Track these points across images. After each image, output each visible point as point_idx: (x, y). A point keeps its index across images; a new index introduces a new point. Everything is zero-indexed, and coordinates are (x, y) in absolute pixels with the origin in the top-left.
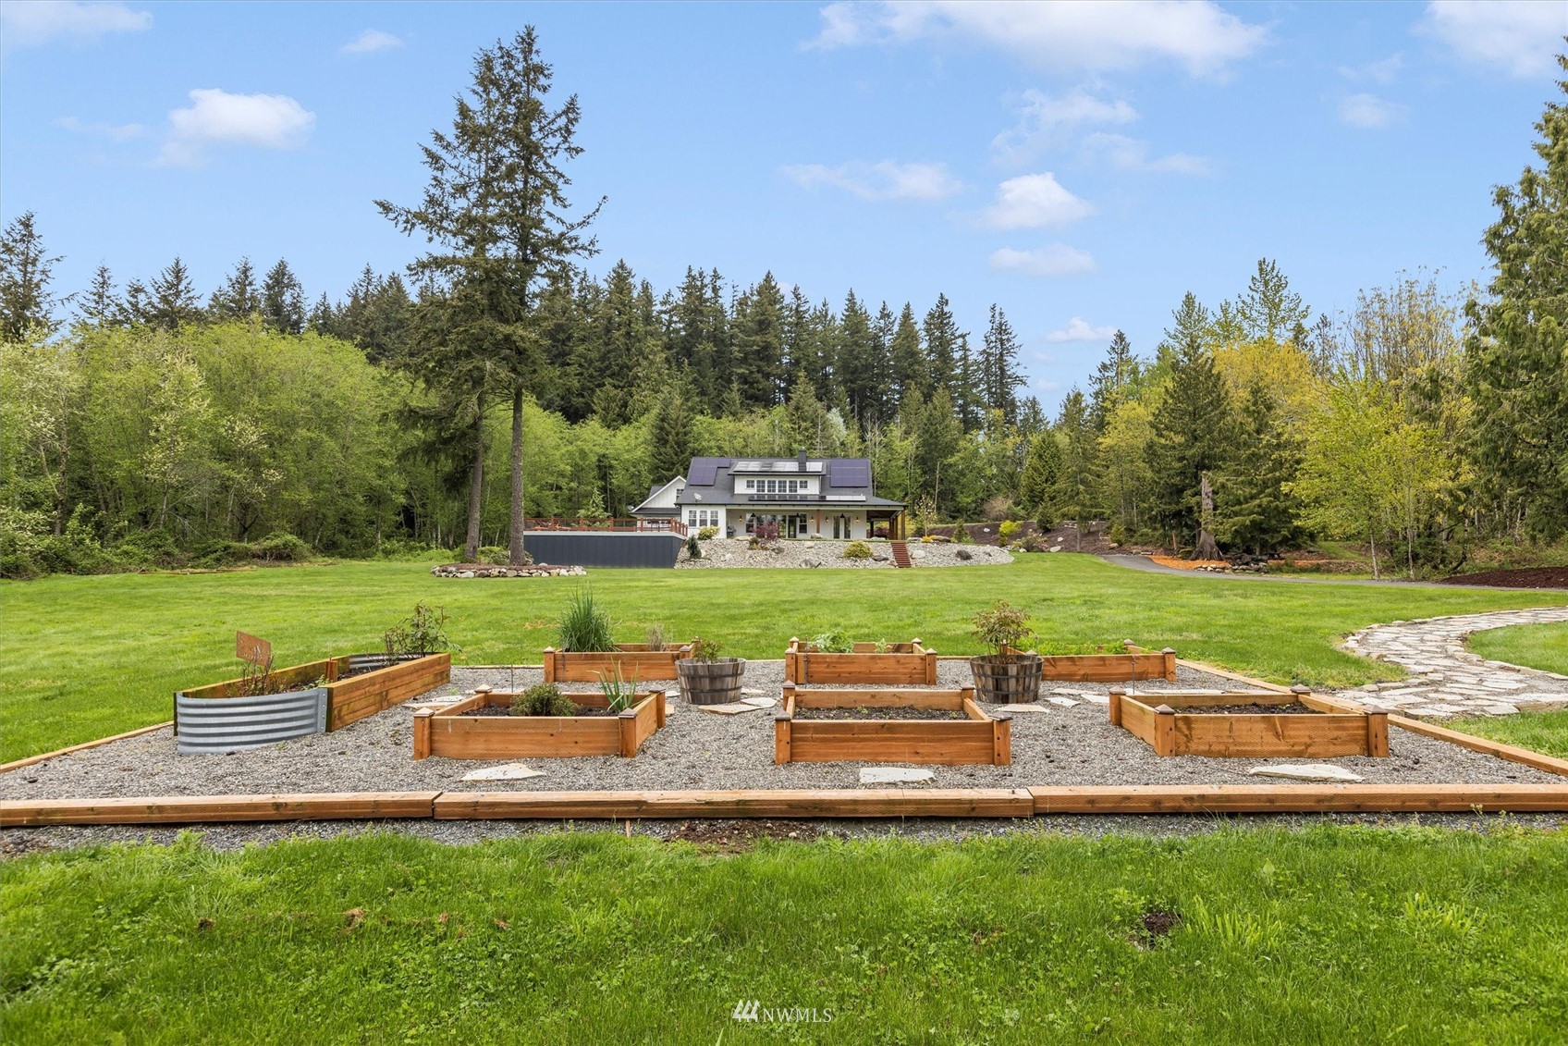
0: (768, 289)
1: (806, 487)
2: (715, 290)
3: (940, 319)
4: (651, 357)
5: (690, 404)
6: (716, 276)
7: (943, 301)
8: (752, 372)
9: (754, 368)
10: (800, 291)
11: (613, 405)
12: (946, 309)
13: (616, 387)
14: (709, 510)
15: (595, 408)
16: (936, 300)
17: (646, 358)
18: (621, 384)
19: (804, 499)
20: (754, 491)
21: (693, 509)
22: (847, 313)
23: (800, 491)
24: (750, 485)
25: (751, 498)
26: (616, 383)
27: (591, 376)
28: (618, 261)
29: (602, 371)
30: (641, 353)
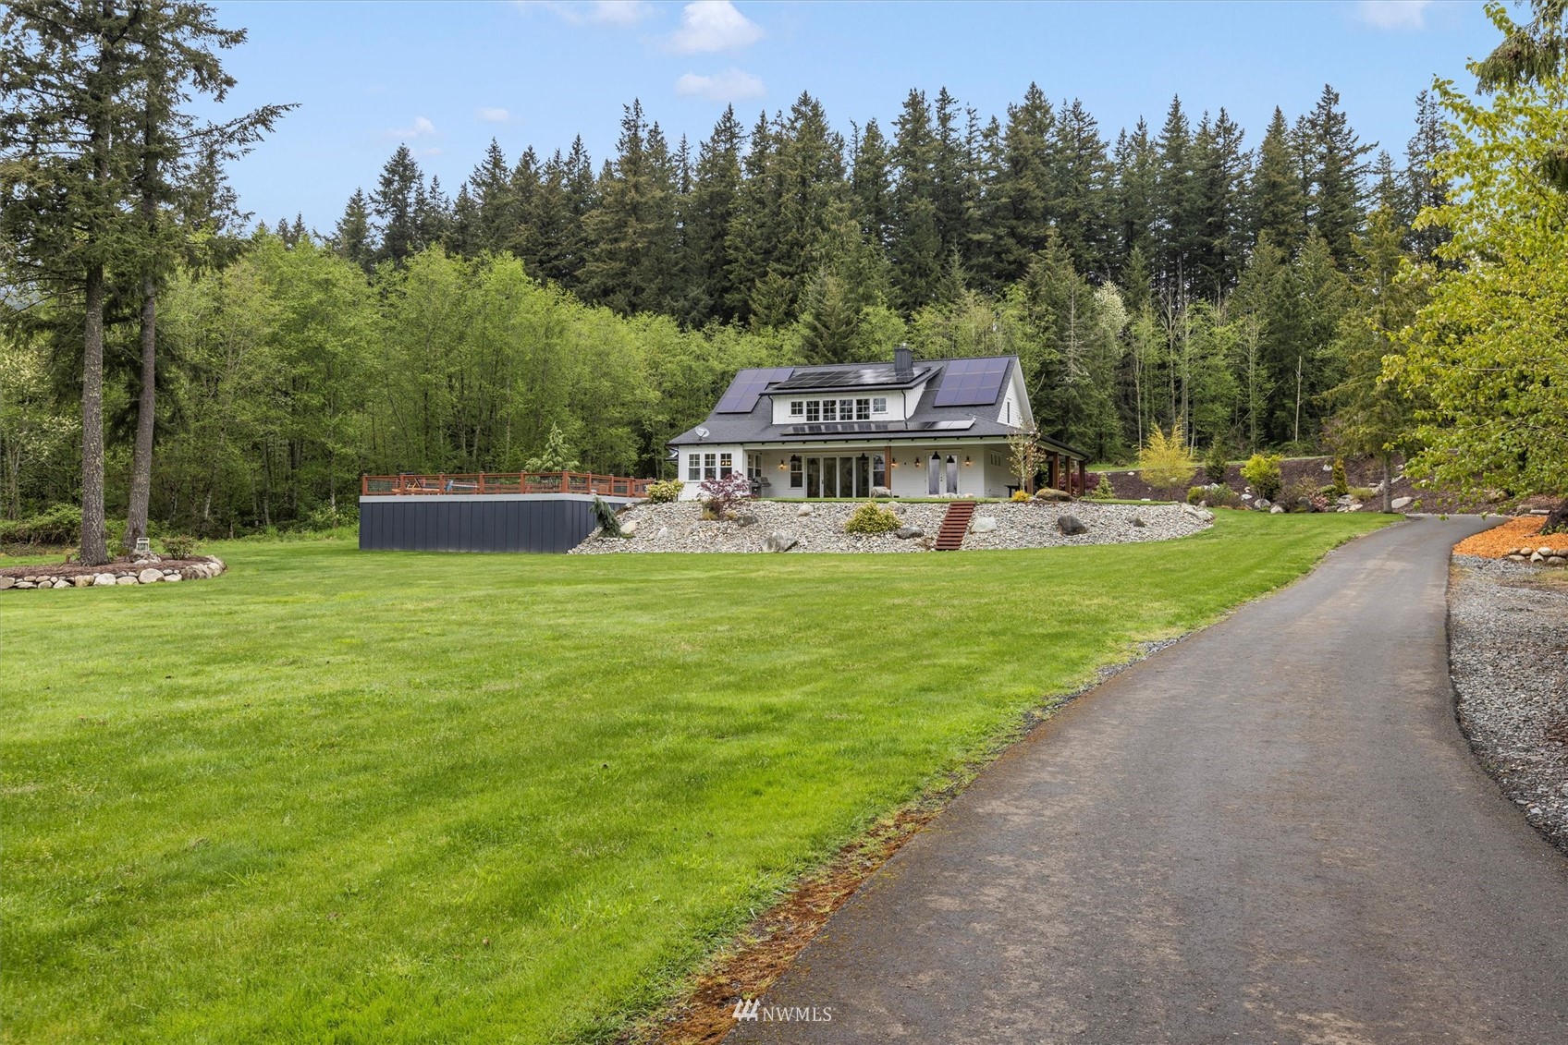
0: (1033, 113)
1: (884, 409)
2: (944, 119)
3: (1328, 125)
4: (834, 227)
5: (861, 290)
6: (945, 99)
7: (1331, 97)
8: (1000, 238)
9: (1002, 231)
10: (1083, 108)
11: (778, 300)
12: (1336, 110)
13: (783, 275)
14: (718, 452)
15: (754, 306)
16: (1319, 96)
17: (824, 229)
18: (791, 269)
19: (883, 429)
20: (802, 419)
21: (695, 451)
22: (1168, 135)
23: (875, 417)
24: (796, 409)
25: (798, 430)
26: (785, 268)
27: (751, 262)
28: (800, 94)
29: (767, 252)
30: (819, 221)
